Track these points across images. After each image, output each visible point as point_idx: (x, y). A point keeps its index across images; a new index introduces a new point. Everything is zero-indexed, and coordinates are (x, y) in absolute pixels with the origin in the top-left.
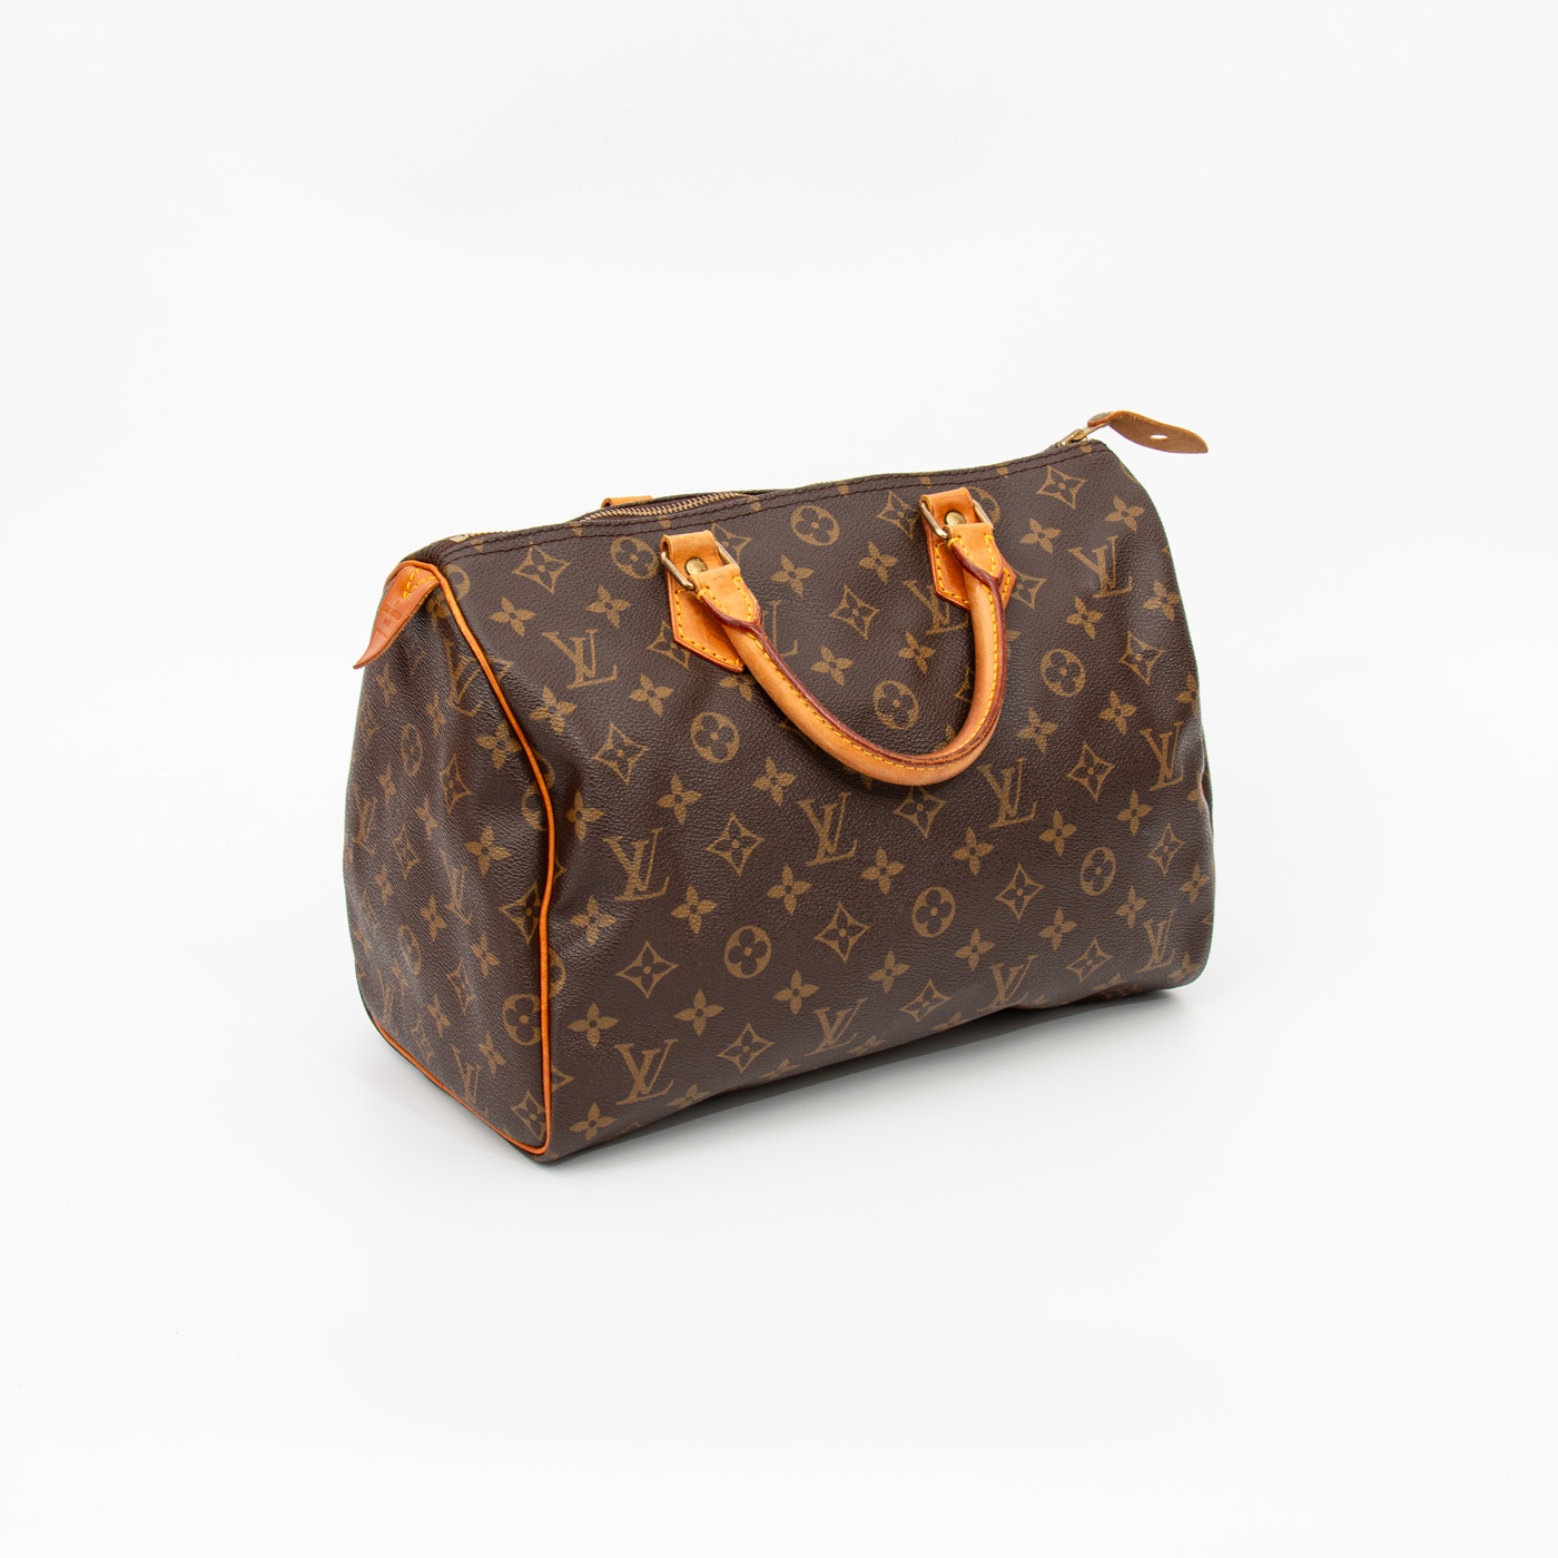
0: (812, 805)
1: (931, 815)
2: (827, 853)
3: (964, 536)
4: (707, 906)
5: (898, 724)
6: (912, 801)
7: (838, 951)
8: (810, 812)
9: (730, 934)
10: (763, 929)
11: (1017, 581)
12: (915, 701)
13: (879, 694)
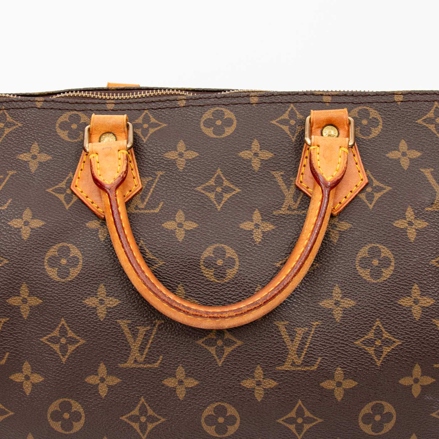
0: (129, 325)
1: (228, 350)
2: (136, 361)
3: (321, 147)
4: (37, 378)
5: (218, 278)
7: (139, 431)
8: (126, 330)
9: (51, 401)
10: (80, 403)
11: (367, 184)
12: (237, 263)
13: (208, 253)
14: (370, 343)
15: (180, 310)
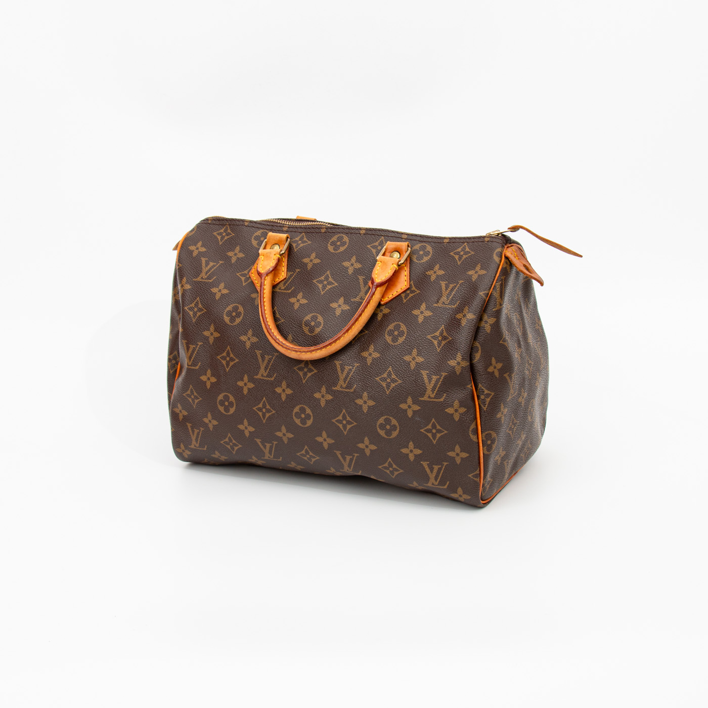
0: (262, 354)
1: (309, 374)
2: (262, 375)
5: (309, 332)
6: (303, 366)
8: (259, 356)
11: (408, 289)
12: (322, 325)
13: (308, 317)
14: (384, 380)
15: (289, 349)
